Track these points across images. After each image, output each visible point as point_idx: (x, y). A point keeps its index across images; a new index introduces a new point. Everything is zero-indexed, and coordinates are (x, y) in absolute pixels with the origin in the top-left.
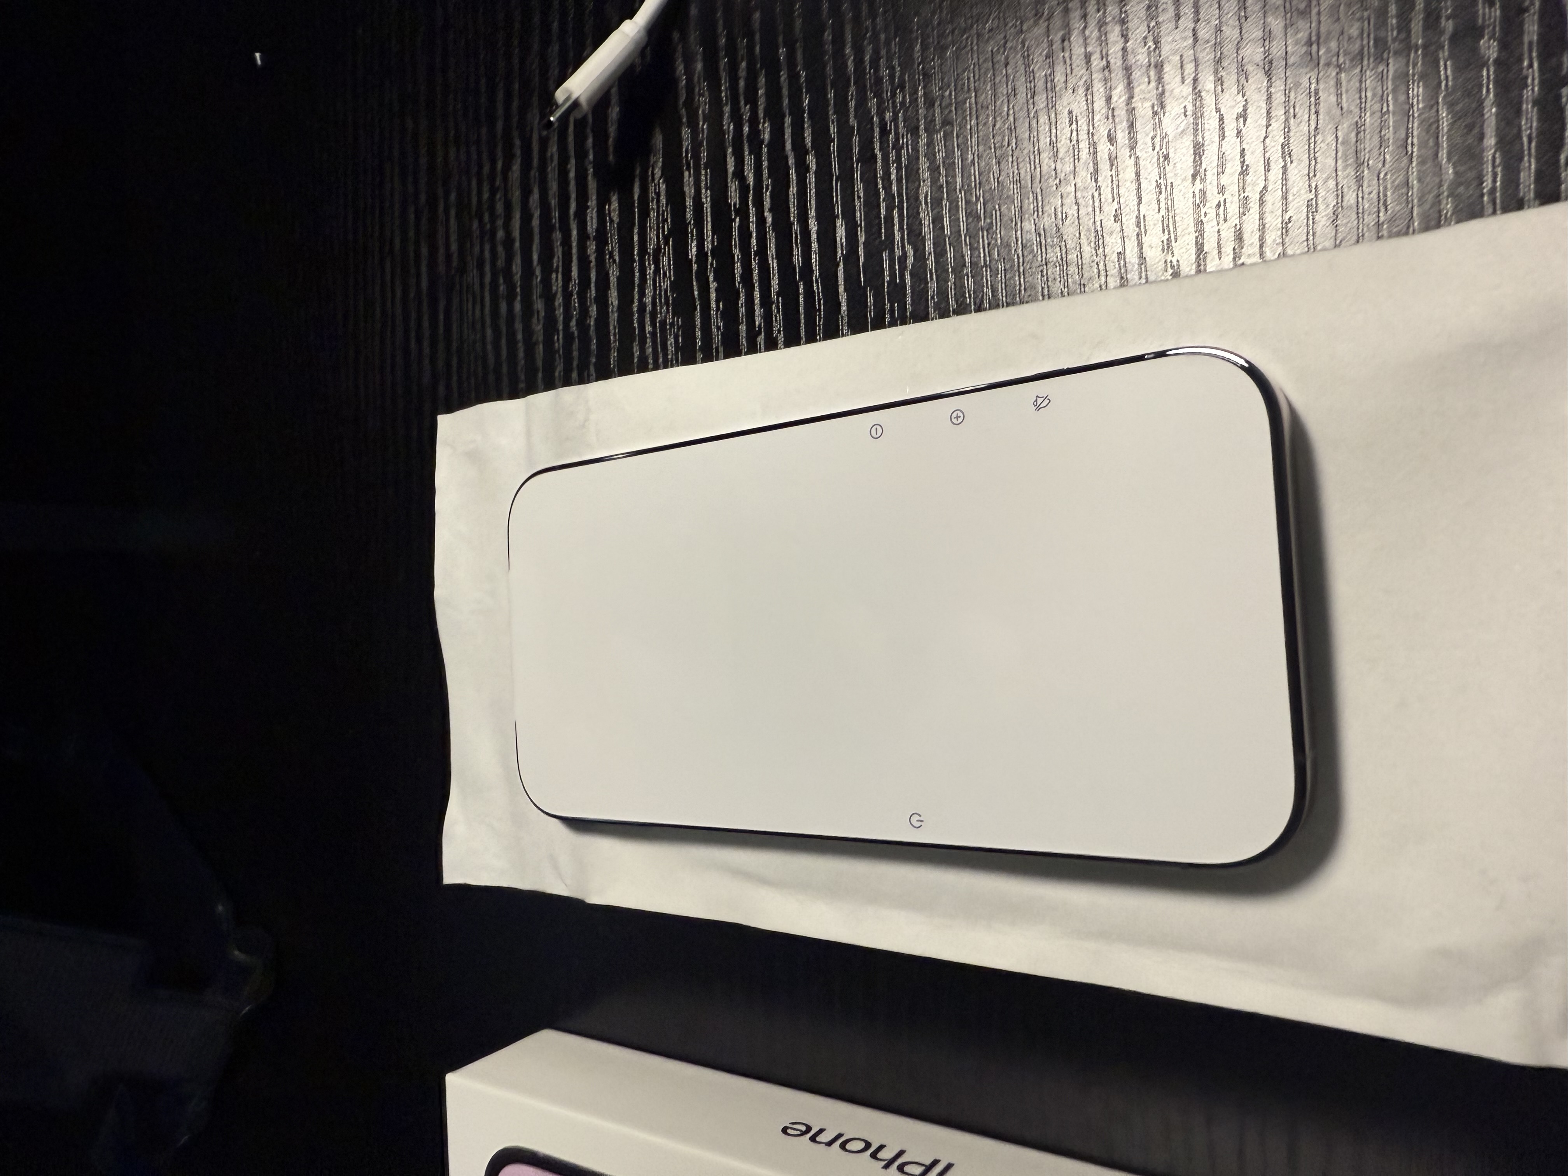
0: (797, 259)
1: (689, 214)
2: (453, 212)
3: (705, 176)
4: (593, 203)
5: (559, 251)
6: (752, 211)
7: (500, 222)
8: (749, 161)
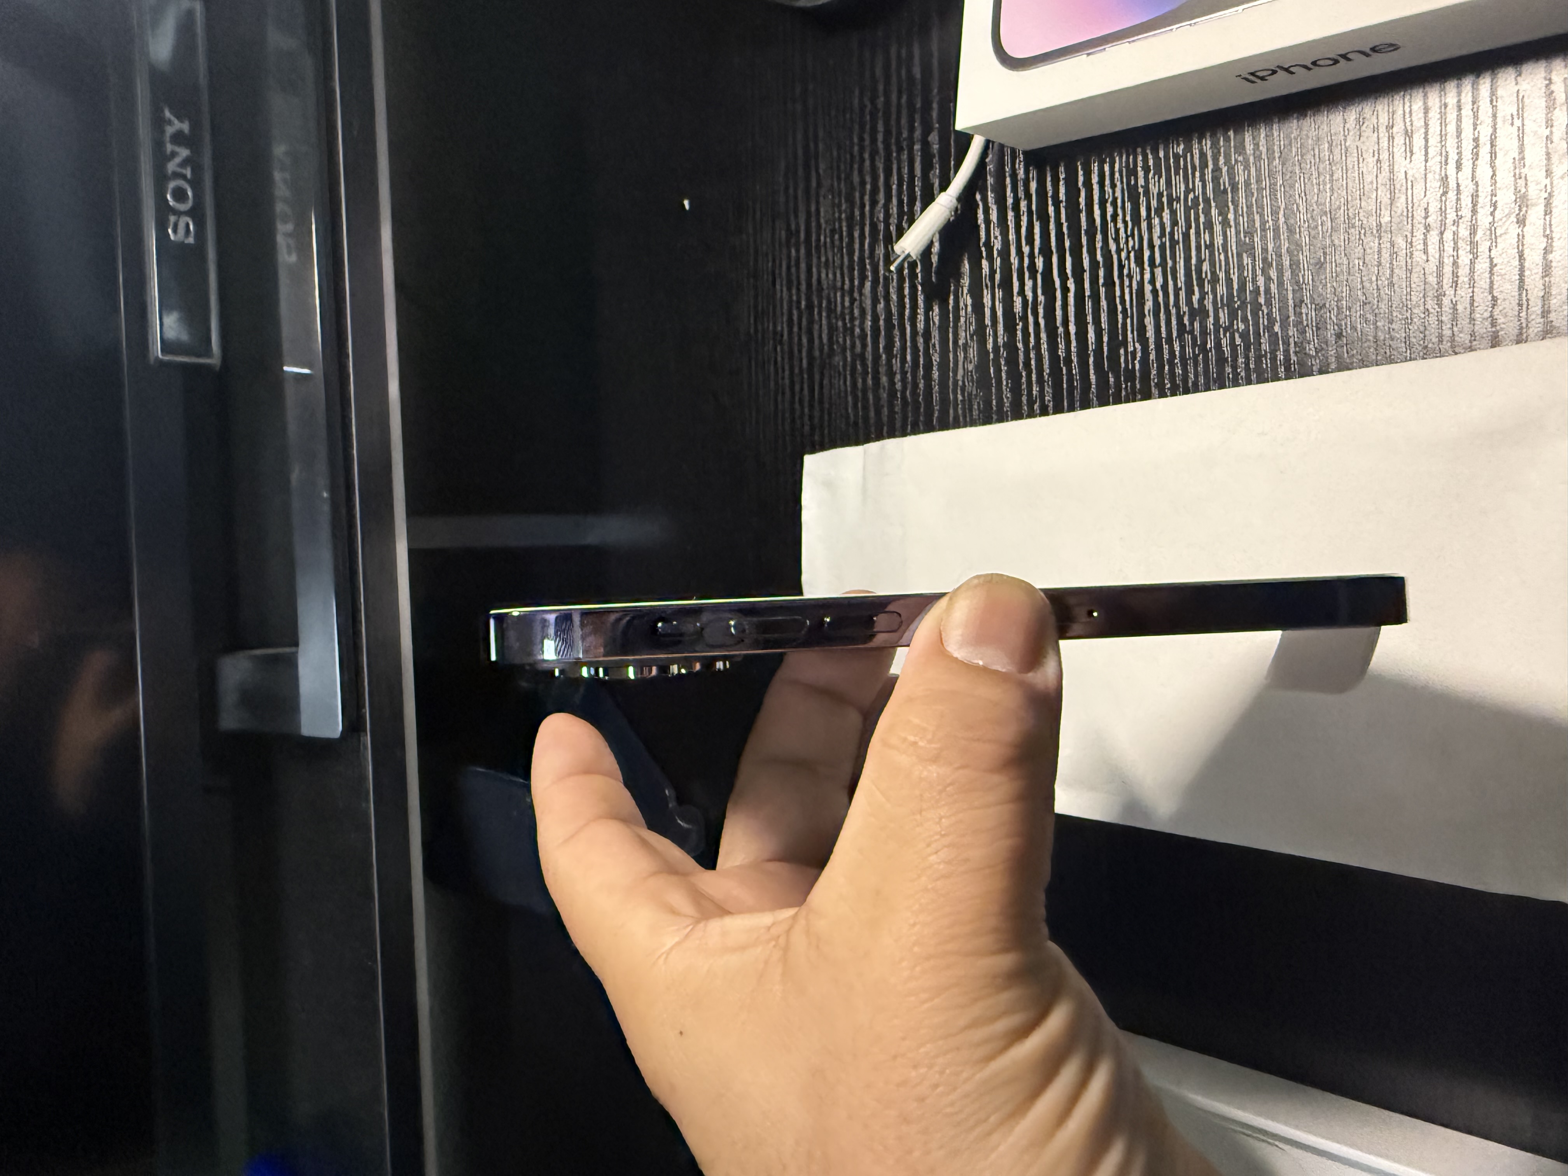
0: (1061, 353)
1: (988, 321)
2: (824, 314)
3: (999, 294)
4: (921, 311)
5: (898, 344)
6: (1031, 319)
7: (857, 323)
8: (1029, 284)
